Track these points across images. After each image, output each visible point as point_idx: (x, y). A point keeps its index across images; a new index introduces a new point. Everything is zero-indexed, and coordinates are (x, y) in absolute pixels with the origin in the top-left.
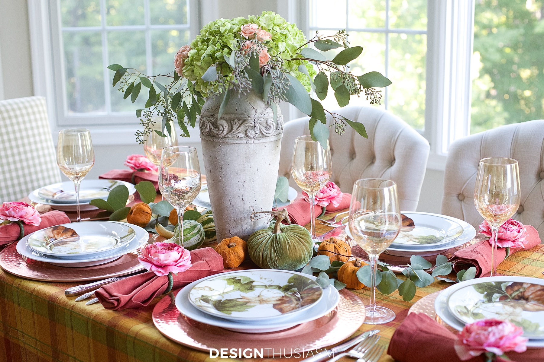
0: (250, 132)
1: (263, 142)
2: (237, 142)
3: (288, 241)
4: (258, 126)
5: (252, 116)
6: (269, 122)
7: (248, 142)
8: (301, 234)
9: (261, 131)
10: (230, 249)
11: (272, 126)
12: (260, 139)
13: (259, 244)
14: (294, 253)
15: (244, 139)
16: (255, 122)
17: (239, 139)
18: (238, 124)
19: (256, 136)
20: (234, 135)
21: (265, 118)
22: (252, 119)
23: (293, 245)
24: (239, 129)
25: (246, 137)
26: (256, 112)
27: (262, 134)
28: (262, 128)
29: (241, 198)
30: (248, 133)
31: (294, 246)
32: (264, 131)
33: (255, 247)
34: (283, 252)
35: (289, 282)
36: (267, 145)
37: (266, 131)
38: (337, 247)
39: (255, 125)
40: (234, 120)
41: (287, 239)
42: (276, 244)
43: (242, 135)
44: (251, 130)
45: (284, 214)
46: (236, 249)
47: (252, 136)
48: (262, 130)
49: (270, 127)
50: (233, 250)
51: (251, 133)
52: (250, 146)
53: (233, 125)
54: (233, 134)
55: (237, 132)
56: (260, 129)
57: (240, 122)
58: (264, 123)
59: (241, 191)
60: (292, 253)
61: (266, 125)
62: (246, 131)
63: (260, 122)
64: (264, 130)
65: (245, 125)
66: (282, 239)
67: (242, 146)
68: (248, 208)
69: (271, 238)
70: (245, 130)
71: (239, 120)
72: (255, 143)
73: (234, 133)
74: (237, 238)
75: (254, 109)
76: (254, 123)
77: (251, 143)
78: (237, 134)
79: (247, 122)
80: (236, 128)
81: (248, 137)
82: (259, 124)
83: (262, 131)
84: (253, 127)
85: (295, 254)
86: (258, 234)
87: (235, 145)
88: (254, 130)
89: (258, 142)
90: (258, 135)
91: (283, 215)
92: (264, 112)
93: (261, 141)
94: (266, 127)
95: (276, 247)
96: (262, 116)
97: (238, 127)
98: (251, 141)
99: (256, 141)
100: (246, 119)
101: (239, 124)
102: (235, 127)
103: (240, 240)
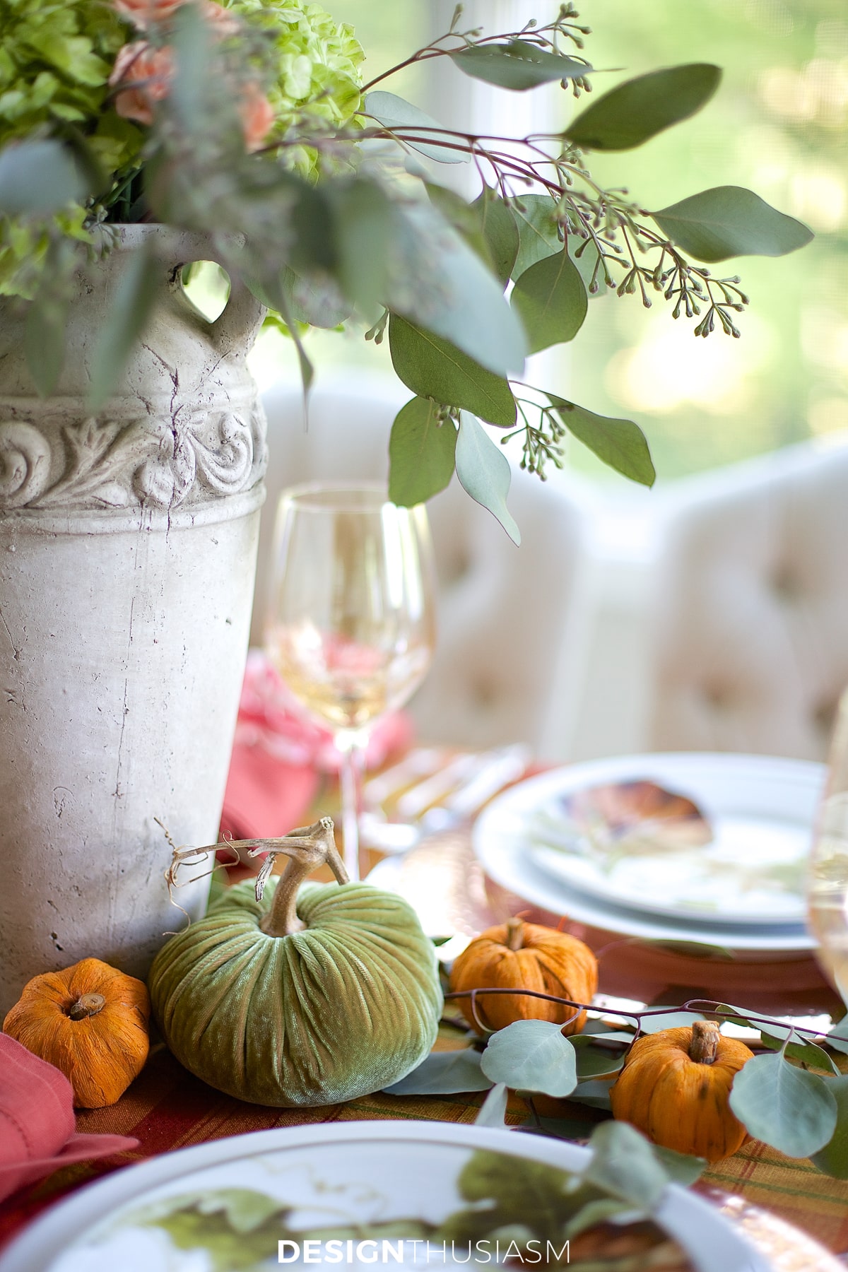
0: (159, 477)
1: (208, 521)
2: (97, 525)
3: (357, 969)
4: (190, 447)
5: (162, 402)
6: (232, 428)
7: (147, 524)
8: (390, 925)
9: (200, 474)
10: (82, 1027)
11: (242, 447)
12: (197, 510)
13: (220, 994)
14: (392, 1021)
15: (129, 510)
16: (178, 428)
17: (104, 513)
18: (101, 441)
19: (185, 492)
20: (82, 494)
21: (214, 410)
22: (162, 418)
23: (381, 985)
24: (105, 465)
25: (134, 500)
26: (176, 383)
27: (205, 484)
28: (208, 456)
29: (110, 786)
30: (149, 485)
31: (387, 986)
32: (212, 471)
33: (207, 1012)
34: (346, 1023)
35: (468, 1194)
36: (221, 534)
37: (222, 472)
38: (552, 965)
39: (176, 445)
40: (78, 425)
41: (351, 961)
42: (305, 990)
43: (118, 494)
44: (160, 469)
45: (322, 846)
46: (112, 1028)
47: (165, 497)
48: (205, 468)
49: (235, 450)
50: (101, 1032)
51: (158, 480)
52: (156, 542)
53: (77, 447)
54: (78, 490)
55: (96, 481)
56: (197, 463)
57: (111, 431)
58: (211, 434)
59: (112, 753)
60: (385, 1026)
61: (216, 444)
62: (137, 474)
63: (196, 427)
64: (213, 465)
65: (136, 444)
66: (333, 964)
67: (119, 546)
68: (140, 829)
69: (273, 960)
70: (132, 469)
71: (103, 424)
72: (176, 529)
73: (84, 488)
74: (98, 969)
75: (166, 372)
76: (175, 433)
77: (158, 531)
78: (95, 488)
79: (141, 432)
80: (91, 462)
81: (144, 500)
82: (193, 439)
83: (208, 473)
84: (168, 455)
85: (397, 1024)
86: (207, 943)
87: (86, 544)
88: (174, 468)
89: (188, 522)
90: (189, 488)
91: (317, 850)
92: (208, 385)
93: (200, 518)
94: (218, 453)
95: (311, 1002)
96: (204, 400)
97: (103, 458)
98: (159, 521)
99: (181, 519)
100: (133, 416)
101: (105, 443)
102: (88, 455)
103: (119, 981)
